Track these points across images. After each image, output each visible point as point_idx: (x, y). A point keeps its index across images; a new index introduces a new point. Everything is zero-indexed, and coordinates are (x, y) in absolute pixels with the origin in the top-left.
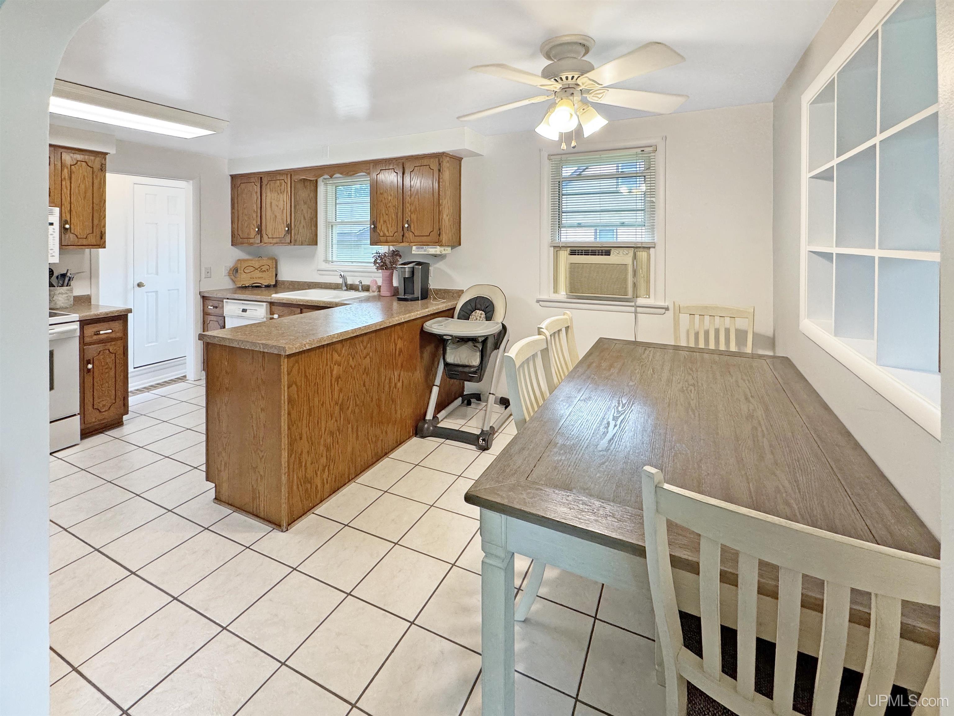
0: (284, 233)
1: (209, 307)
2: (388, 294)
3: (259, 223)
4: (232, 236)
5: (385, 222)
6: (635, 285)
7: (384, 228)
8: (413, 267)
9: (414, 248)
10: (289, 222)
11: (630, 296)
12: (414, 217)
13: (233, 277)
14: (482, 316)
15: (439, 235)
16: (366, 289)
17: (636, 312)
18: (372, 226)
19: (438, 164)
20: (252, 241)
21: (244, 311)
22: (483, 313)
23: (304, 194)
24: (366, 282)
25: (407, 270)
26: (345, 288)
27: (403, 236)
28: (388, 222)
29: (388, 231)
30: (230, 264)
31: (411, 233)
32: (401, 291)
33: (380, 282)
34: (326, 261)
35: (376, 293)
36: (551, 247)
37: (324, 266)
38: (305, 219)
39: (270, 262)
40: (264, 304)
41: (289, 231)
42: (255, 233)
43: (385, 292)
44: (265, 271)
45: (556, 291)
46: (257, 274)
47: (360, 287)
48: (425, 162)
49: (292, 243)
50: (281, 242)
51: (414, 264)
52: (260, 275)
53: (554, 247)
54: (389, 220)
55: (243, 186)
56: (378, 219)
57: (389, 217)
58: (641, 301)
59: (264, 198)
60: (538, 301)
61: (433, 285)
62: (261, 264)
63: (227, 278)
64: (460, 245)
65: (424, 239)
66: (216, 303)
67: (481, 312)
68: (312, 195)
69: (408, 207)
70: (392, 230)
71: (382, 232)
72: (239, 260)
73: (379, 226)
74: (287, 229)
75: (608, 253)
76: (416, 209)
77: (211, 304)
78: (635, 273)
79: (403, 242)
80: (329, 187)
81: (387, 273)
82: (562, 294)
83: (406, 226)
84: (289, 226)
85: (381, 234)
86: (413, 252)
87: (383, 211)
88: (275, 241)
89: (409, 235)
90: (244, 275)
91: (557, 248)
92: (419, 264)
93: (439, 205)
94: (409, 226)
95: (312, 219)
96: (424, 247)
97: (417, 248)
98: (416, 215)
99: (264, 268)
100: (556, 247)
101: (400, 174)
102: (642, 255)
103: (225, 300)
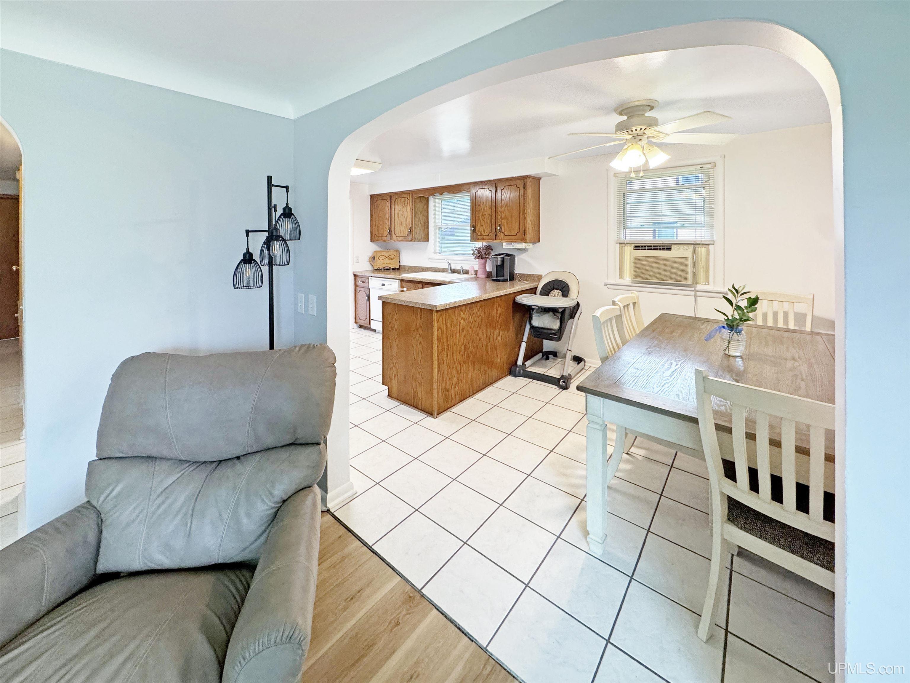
0: (407, 233)
1: (359, 282)
2: (483, 276)
3: (390, 227)
4: (371, 235)
5: (482, 225)
6: (694, 274)
7: (481, 230)
8: (503, 258)
9: (504, 244)
10: (411, 226)
11: (690, 282)
12: (504, 222)
13: (372, 263)
14: (559, 294)
15: (524, 235)
16: (466, 272)
17: (695, 296)
18: (473, 229)
19: (523, 184)
20: (384, 238)
21: (383, 285)
22: (560, 292)
23: (420, 206)
24: (466, 268)
25: (499, 259)
26: (450, 271)
27: (496, 235)
28: (484, 226)
29: (484, 232)
30: (370, 254)
31: (502, 234)
32: (494, 274)
33: (476, 268)
35: (473, 276)
36: (617, 243)
37: (433, 256)
38: (420, 223)
39: (395, 253)
40: (398, 281)
41: (411, 232)
42: (387, 233)
43: (481, 275)
44: (392, 259)
45: (621, 277)
46: (387, 261)
47: (461, 271)
48: (514, 182)
49: (413, 240)
50: (405, 239)
51: (504, 255)
52: (389, 261)
53: (620, 243)
54: (485, 224)
55: (379, 202)
56: (477, 223)
57: (485, 222)
58: (699, 287)
59: (393, 210)
60: (606, 285)
61: (518, 270)
62: (389, 254)
63: (368, 264)
64: (539, 241)
65: (514, 237)
66: (363, 280)
67: (558, 291)
68: (425, 207)
69: (500, 214)
70: (487, 231)
71: (479, 233)
72: (375, 252)
73: (477, 229)
74: (409, 231)
75: (669, 248)
76: (506, 216)
77: (360, 280)
78: (694, 264)
79: (495, 240)
80: (437, 201)
81: (482, 261)
82: (628, 279)
83: (499, 228)
84: (411, 229)
86: (504, 247)
87: (481, 218)
88: (401, 238)
89: (500, 235)
90: (379, 261)
91: (623, 244)
92: (508, 255)
93: (524, 213)
94: (501, 228)
95: (425, 223)
96: (512, 243)
97: (507, 244)
98: (506, 221)
99: (392, 257)
100: (621, 243)
101: (494, 191)
102: (702, 251)
103: (370, 278)
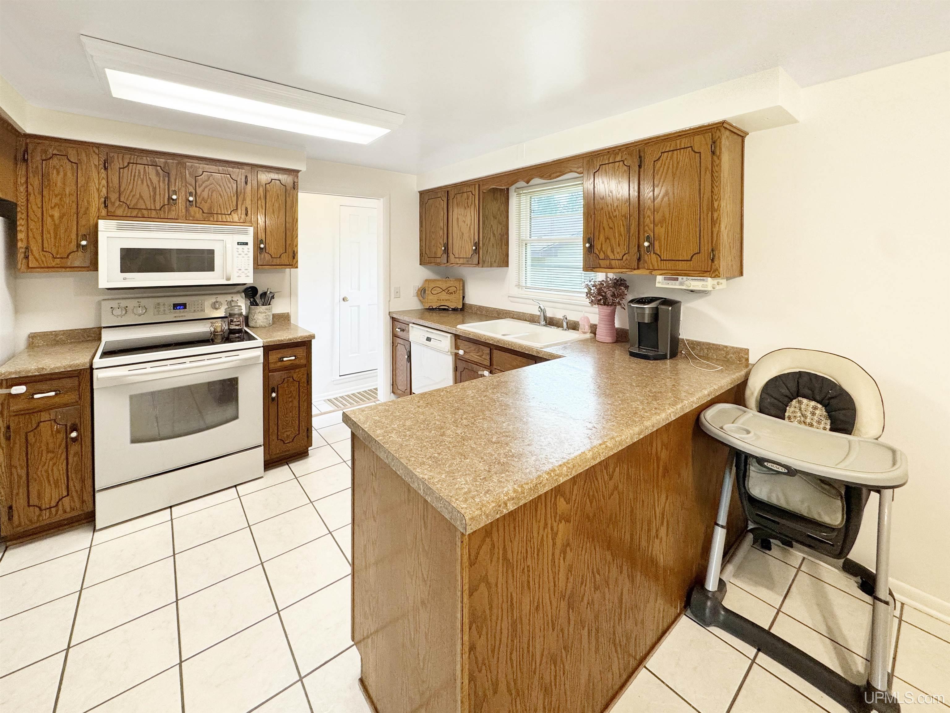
0: (471, 253)
1: (397, 329)
2: (608, 339)
3: (445, 241)
4: (420, 255)
5: (607, 238)
7: (607, 247)
8: (657, 308)
9: (659, 278)
10: (477, 240)
12: (660, 231)
13: (421, 298)
14: (818, 412)
15: (713, 260)
16: (574, 326)
18: (587, 245)
19: (710, 142)
20: (438, 260)
21: (429, 340)
23: (494, 206)
24: (573, 317)
25: (647, 312)
26: (543, 323)
27: (639, 260)
28: (613, 241)
29: (613, 252)
30: (418, 284)
31: (654, 256)
32: (634, 339)
33: (594, 321)
34: (519, 286)
35: (589, 336)
37: (515, 291)
38: (494, 234)
39: (457, 284)
40: (450, 335)
41: (477, 251)
42: (442, 252)
43: (603, 335)
44: (451, 293)
46: (444, 296)
47: (565, 324)
48: (684, 142)
49: (481, 265)
50: (468, 262)
51: (658, 302)
52: (447, 297)
54: (615, 237)
55: (431, 201)
56: (597, 234)
57: (614, 232)
59: (450, 214)
62: (448, 284)
63: (415, 299)
64: (741, 274)
65: (684, 265)
66: (403, 326)
68: (502, 208)
69: (649, 217)
70: (619, 251)
71: (602, 253)
72: (426, 280)
73: (598, 246)
74: (474, 248)
76: (663, 220)
77: (399, 326)
79: (638, 268)
80: (523, 198)
81: (606, 310)
83: (646, 244)
84: (477, 245)
85: (602, 256)
86: (658, 285)
87: (606, 228)
88: (461, 261)
89: (650, 259)
90: (431, 297)
92: (665, 302)
93: (712, 209)
94: (652, 244)
95: (502, 236)
96: (680, 278)
97: (665, 279)
98: (663, 230)
99: (451, 290)
101: (635, 168)
103: (410, 325)
